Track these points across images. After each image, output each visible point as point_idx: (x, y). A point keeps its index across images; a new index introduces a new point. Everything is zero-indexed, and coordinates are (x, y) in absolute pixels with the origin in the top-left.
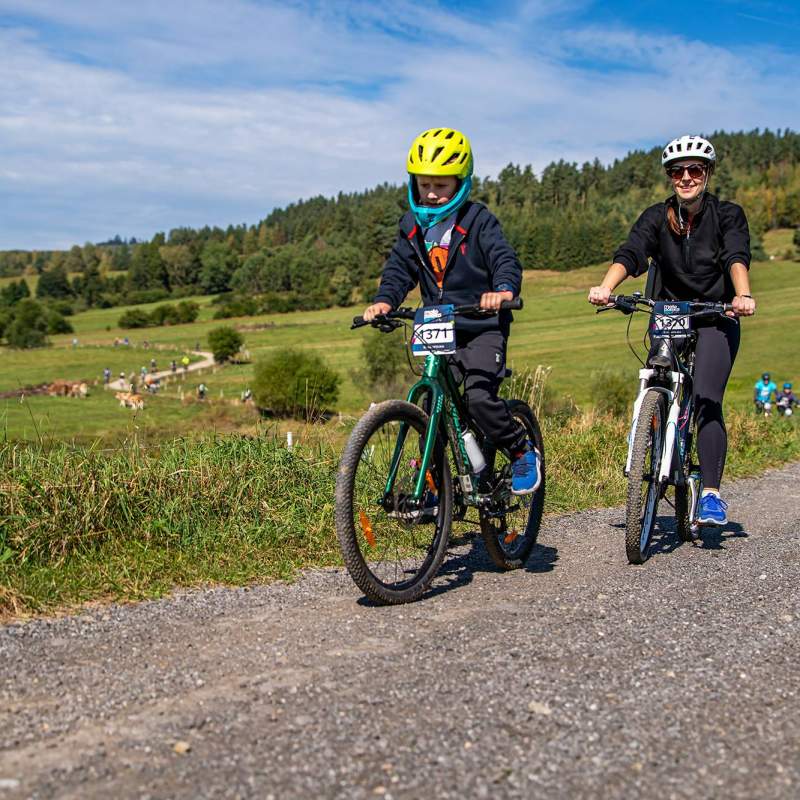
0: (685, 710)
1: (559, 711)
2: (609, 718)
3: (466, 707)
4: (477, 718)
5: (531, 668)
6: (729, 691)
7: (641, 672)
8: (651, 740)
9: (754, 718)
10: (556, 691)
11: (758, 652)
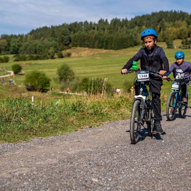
0: (136, 180)
1: (100, 181)
2: (114, 183)
3: (74, 180)
4: (77, 183)
5: (94, 168)
6: (149, 175)
7: (125, 169)
8: (125, 189)
9: (155, 183)
10: (100, 175)
11: (159, 164)
